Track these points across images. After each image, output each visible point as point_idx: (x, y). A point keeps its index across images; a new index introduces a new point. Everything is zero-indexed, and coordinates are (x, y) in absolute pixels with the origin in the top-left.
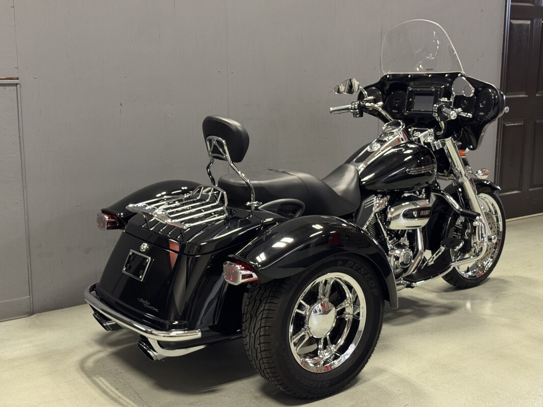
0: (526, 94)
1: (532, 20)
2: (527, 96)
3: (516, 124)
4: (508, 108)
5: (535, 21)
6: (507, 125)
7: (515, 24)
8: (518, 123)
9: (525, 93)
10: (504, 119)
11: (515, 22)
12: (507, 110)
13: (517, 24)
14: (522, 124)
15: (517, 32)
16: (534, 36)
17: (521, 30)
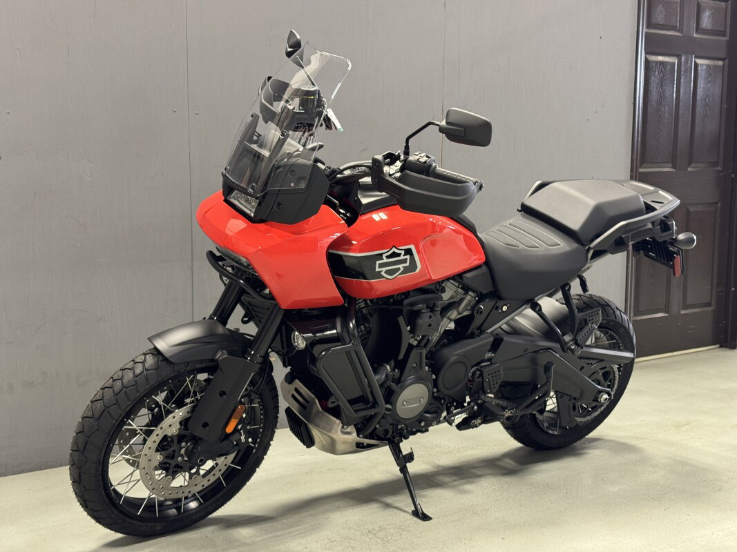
0: (674, 167)
1: (679, 57)
2: (673, 170)
5: (683, 58)
7: (653, 61)
9: (670, 165)
11: (653, 58)
13: (657, 62)
15: (657, 73)
16: (682, 80)
17: (662, 71)
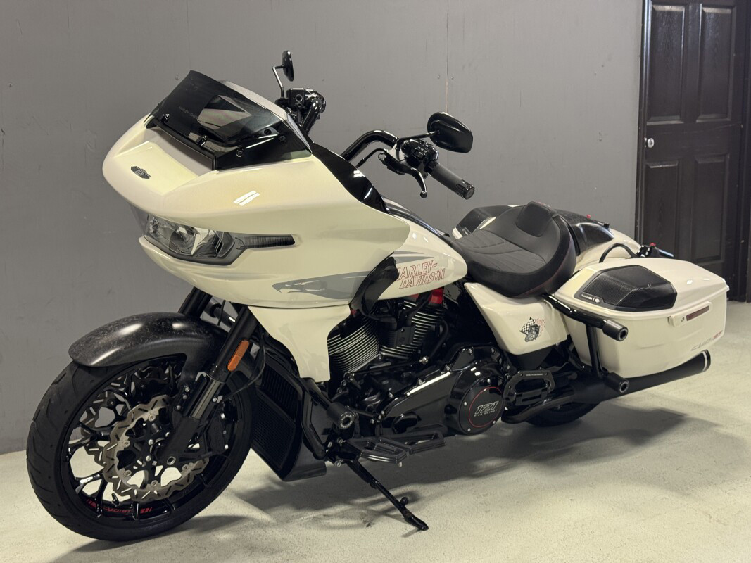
0: (680, 120)
1: (686, 5)
2: (682, 123)
3: (667, 166)
4: (653, 141)
5: (690, 7)
6: (652, 167)
7: (661, 12)
8: (670, 164)
9: (678, 117)
10: (646, 158)
11: (659, 8)
12: (651, 143)
13: (664, 12)
14: (676, 165)
15: (664, 24)
16: (690, 30)
17: (669, 21)
